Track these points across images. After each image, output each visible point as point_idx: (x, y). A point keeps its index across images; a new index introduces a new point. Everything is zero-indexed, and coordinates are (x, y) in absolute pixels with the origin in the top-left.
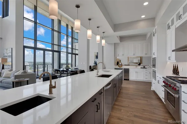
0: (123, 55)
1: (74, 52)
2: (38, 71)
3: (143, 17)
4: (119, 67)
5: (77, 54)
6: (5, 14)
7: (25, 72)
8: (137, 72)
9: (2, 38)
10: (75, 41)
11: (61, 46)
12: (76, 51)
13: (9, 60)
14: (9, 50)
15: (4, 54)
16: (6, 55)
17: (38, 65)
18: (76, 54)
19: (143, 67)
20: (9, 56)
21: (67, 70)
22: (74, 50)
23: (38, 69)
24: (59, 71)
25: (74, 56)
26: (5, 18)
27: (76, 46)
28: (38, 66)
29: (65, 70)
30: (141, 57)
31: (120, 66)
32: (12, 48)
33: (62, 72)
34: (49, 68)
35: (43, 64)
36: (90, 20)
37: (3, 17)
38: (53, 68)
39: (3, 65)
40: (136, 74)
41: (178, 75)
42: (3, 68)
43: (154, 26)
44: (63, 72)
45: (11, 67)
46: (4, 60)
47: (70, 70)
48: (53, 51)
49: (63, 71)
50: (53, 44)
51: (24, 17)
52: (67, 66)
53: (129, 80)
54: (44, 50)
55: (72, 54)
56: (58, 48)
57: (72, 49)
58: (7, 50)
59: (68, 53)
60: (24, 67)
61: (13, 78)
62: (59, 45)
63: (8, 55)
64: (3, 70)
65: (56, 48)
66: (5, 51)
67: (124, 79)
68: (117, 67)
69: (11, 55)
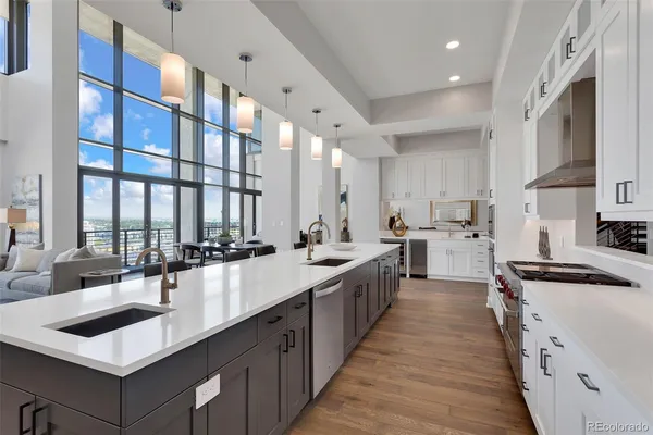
0: (408, 195)
1: (249, 186)
2: (126, 250)
3: (455, 79)
4: (397, 235)
5: (260, 193)
6: (17, 60)
7: (86, 254)
8: (450, 252)
9: (5, 142)
10: (255, 147)
11: (203, 165)
12: (258, 180)
13: (32, 213)
14: (32, 182)
15: (13, 195)
16: (20, 197)
17: (126, 231)
18: (255, 193)
19: (471, 234)
20: (31, 202)
21: (222, 245)
22: (249, 179)
23: (126, 243)
24: (198, 249)
25: (248, 198)
26: (17, 75)
27: (257, 163)
28: (126, 235)
29: (217, 245)
30: (472, 202)
31: (399, 232)
32: (41, 176)
33: (207, 254)
34: (163, 241)
35: (145, 228)
36: (286, 91)
37: (10, 71)
38: (178, 240)
39: (13, 232)
40: (450, 259)
41: (548, 258)
42: (13, 241)
43: (488, 106)
44: (211, 254)
45: (38, 237)
46: (17, 215)
47: (233, 245)
48: (178, 183)
49: (211, 249)
50: (176, 160)
51: (79, 73)
52: (225, 234)
53: (425, 277)
54: (148, 181)
55: (243, 191)
56: (196, 174)
57: (243, 174)
58: (24, 180)
59: (227, 189)
60: (81, 238)
61: (49, 273)
62: (198, 164)
63: (29, 196)
64: (13, 247)
65: (187, 173)
66: (19, 183)
67: (412, 276)
68: (390, 235)
69: (37, 197)
